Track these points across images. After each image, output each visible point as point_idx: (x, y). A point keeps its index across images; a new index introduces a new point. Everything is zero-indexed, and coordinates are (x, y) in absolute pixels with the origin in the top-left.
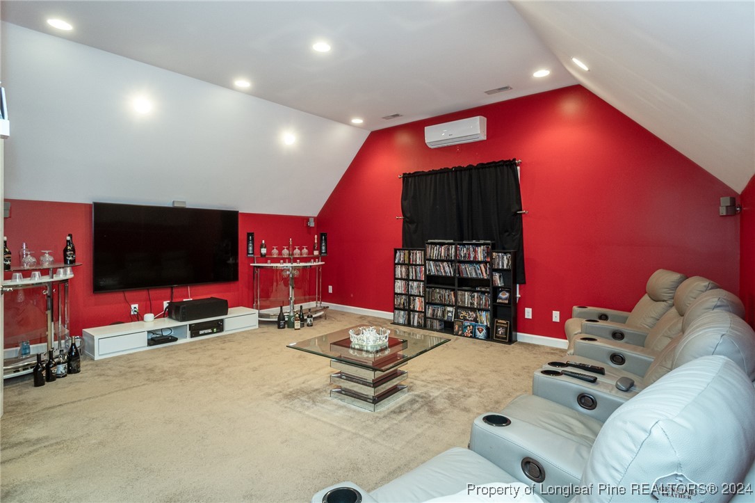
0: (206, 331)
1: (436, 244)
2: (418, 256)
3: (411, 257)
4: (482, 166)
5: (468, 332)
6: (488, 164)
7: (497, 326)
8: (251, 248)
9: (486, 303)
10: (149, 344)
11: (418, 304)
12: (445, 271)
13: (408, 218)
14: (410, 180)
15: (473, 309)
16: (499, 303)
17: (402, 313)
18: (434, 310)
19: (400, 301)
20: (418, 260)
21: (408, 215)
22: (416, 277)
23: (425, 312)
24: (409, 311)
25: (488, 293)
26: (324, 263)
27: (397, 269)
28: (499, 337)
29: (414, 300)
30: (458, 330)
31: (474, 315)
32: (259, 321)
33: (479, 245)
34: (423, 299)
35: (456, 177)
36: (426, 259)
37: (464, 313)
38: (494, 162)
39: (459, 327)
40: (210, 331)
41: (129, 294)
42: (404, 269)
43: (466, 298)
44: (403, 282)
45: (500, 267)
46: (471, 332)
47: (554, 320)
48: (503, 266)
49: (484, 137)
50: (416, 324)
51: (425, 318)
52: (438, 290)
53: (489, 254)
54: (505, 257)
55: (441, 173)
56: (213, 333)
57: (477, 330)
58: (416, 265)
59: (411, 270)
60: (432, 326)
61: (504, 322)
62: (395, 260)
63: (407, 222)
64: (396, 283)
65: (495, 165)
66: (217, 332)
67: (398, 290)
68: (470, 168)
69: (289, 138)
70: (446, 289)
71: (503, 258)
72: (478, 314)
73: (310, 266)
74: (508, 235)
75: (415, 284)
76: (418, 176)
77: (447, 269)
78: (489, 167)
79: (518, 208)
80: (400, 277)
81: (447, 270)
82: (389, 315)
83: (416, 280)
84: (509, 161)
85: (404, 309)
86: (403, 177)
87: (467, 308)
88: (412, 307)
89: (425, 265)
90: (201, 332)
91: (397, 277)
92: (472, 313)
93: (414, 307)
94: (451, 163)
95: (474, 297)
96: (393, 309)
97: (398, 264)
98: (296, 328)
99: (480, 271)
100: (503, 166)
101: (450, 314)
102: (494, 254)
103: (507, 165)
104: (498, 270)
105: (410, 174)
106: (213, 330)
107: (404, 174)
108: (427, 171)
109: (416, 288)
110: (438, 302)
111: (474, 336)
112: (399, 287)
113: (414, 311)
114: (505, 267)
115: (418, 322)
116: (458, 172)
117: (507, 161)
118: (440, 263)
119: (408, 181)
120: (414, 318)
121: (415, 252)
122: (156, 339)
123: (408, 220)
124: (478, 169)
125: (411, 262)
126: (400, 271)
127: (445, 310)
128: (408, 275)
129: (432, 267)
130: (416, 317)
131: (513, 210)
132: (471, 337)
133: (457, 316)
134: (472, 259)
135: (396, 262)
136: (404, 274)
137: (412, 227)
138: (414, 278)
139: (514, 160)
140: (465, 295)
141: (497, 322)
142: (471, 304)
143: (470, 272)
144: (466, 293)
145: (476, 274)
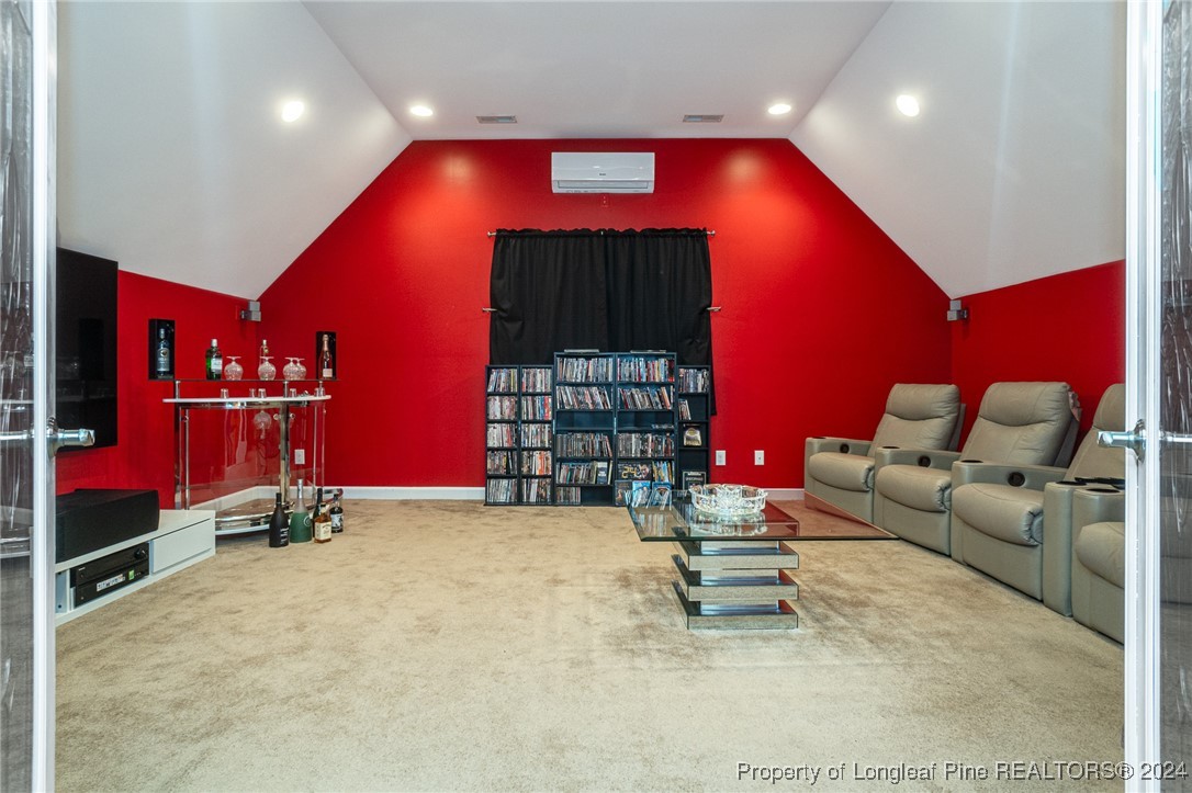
0: (112, 581)
1: (577, 356)
2: (540, 378)
3: (524, 380)
4: (652, 234)
7: (686, 482)
8: (163, 360)
9: (667, 449)
11: (539, 463)
12: (593, 403)
13: (503, 310)
14: (512, 242)
15: (644, 460)
16: (686, 447)
17: (504, 482)
18: (572, 471)
19: (495, 463)
20: (538, 386)
21: (506, 306)
22: (534, 414)
23: (553, 477)
24: (520, 477)
25: (672, 432)
26: (328, 397)
27: (491, 404)
29: (530, 457)
30: (625, 498)
31: (648, 470)
32: (217, 537)
33: (658, 357)
34: (549, 454)
35: (606, 247)
36: (556, 382)
37: (629, 469)
38: (674, 229)
39: (624, 492)
40: (120, 578)
42: (506, 403)
43: (633, 444)
44: (505, 427)
45: (691, 391)
47: (756, 463)
48: (697, 389)
49: (650, 189)
50: (533, 498)
51: (554, 486)
52: (579, 436)
53: (671, 371)
54: (700, 375)
55: (577, 236)
56: (127, 582)
58: (534, 395)
59: (524, 403)
60: (567, 497)
61: (696, 473)
62: (487, 387)
63: (501, 318)
64: (491, 430)
65: (675, 233)
66: (137, 579)
67: (492, 442)
68: (630, 234)
69: (292, 110)
70: (594, 432)
71: (696, 377)
72: (654, 467)
73: (308, 402)
74: (691, 343)
75: (533, 427)
76: (531, 237)
77: (599, 399)
78: (664, 237)
79: (708, 303)
80: (499, 417)
81: (596, 399)
82: (476, 493)
83: (534, 422)
84: (698, 230)
85: (508, 476)
86: (498, 238)
87: (636, 459)
88: (525, 470)
89: (552, 394)
90: (101, 586)
91: (491, 417)
92: (645, 466)
93: (530, 469)
94: (596, 222)
95: (647, 440)
96: (483, 478)
97: (495, 394)
98: (322, 537)
99: (657, 399)
100: (685, 236)
101: (603, 474)
102: (682, 370)
103: (692, 236)
104: (687, 396)
105: (513, 231)
106: (127, 576)
107: (498, 231)
108: (547, 231)
109: (533, 435)
110: (579, 455)
112: (497, 436)
113: (530, 477)
114: (700, 390)
115: (539, 495)
116: (610, 240)
117: (694, 230)
118: (584, 390)
119: (506, 245)
120: (529, 489)
121: (532, 371)
123: (504, 315)
124: (645, 236)
125: (524, 390)
126: (497, 407)
127: (593, 466)
128: (518, 413)
129: (567, 396)
130: (534, 487)
131: (702, 305)
133: (616, 475)
134: (643, 380)
135: (491, 389)
136: (507, 412)
137: (513, 328)
138: (531, 417)
139: (705, 229)
140: (630, 439)
141: (686, 475)
142: (643, 452)
143: (640, 400)
144: (633, 435)
145: (651, 403)
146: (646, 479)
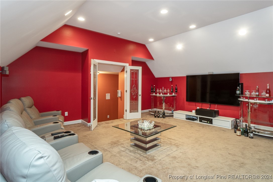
0: (205, 121)
10: (186, 119)
40: (206, 122)
41: (197, 104)
66: (209, 123)
90: (203, 121)
106: (207, 122)
122: (189, 118)
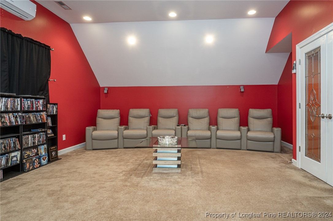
5: (37, 164)
6: (36, 41)
9: (43, 139)
12: (10, 122)
16: (49, 137)
25: (45, 131)
28: (53, 158)
30: (30, 166)
31: (36, 151)
35: (8, 39)
37: (28, 153)
39: (30, 163)
43: (29, 140)
46: (39, 163)
48: (53, 113)
53: (45, 105)
54: (55, 107)
57: (42, 160)
61: (54, 147)
65: (40, 44)
68: (20, 37)
70: (11, 137)
71: (53, 108)
74: (42, 93)
77: (13, 119)
78: (35, 44)
87: (31, 147)
92: (35, 149)
95: (35, 137)
99: (39, 118)
101: (15, 159)
102: (48, 105)
104: (50, 116)
111: (41, 165)
114: (55, 113)
116: (10, 35)
117: (47, 46)
118: (5, 115)
124: (28, 41)
127: (9, 156)
132: (40, 166)
133: (22, 157)
134: (34, 109)
139: (50, 47)
140: (28, 138)
141: (51, 149)
142: (34, 143)
143: (33, 119)
144: (30, 136)
145: (37, 120)
146: (36, 155)
